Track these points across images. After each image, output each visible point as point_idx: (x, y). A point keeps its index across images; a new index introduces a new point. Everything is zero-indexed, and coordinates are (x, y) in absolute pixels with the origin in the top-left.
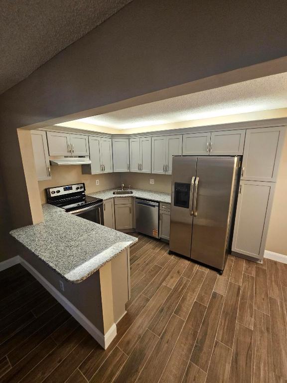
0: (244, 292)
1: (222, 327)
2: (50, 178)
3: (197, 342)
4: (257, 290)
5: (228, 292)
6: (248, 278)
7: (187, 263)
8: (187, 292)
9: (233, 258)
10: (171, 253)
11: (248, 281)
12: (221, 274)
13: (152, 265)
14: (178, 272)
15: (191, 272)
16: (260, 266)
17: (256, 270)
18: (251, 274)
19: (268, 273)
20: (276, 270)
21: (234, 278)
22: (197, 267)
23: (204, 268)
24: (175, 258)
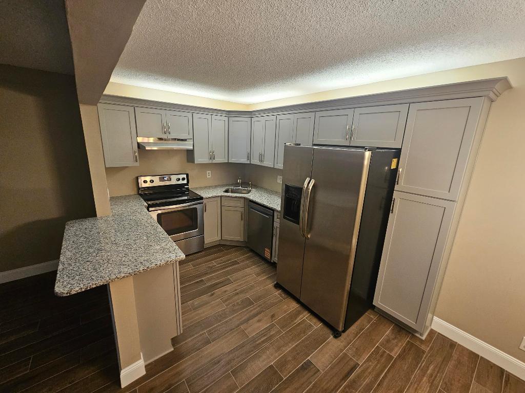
0: (359, 377)
2: (137, 164)
4: (387, 380)
5: (332, 368)
6: (382, 356)
7: (294, 305)
8: (267, 348)
9: (374, 318)
10: (277, 286)
11: (379, 361)
12: (336, 337)
13: (242, 296)
14: (273, 316)
15: (292, 321)
16: (417, 343)
17: (405, 347)
18: (391, 350)
19: (425, 358)
20: (445, 358)
21: (356, 349)
22: (305, 315)
23: (315, 320)
24: (280, 295)
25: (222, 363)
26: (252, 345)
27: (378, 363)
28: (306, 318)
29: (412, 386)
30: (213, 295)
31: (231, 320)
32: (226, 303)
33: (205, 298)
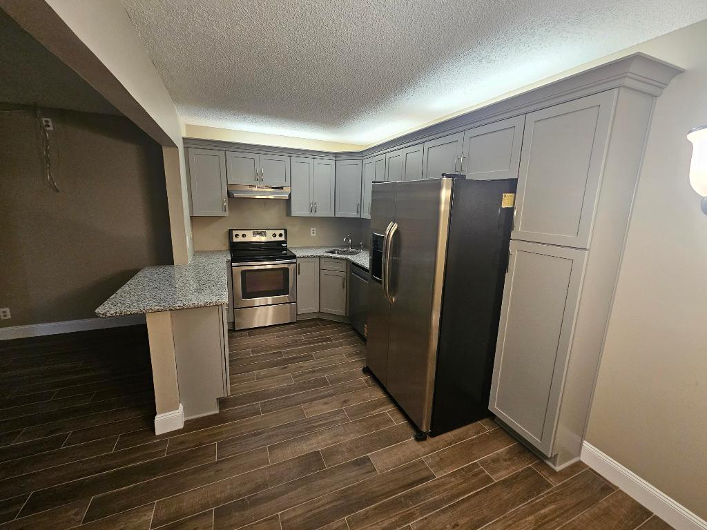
0: (427, 490)
1: (310, 507)
3: (250, 497)
4: (467, 505)
5: (393, 472)
6: (476, 475)
7: (379, 395)
8: (321, 433)
9: (489, 429)
10: (366, 371)
11: (467, 479)
13: (318, 376)
14: (345, 402)
15: (368, 411)
16: (544, 474)
17: (520, 473)
18: (493, 471)
19: (546, 494)
20: (582, 501)
21: (441, 459)
22: (389, 409)
23: (399, 416)
24: (367, 381)
25: (263, 436)
26: (305, 426)
27: (464, 482)
28: (388, 412)
29: (502, 521)
30: (285, 368)
31: (293, 396)
32: (297, 379)
33: (274, 369)
